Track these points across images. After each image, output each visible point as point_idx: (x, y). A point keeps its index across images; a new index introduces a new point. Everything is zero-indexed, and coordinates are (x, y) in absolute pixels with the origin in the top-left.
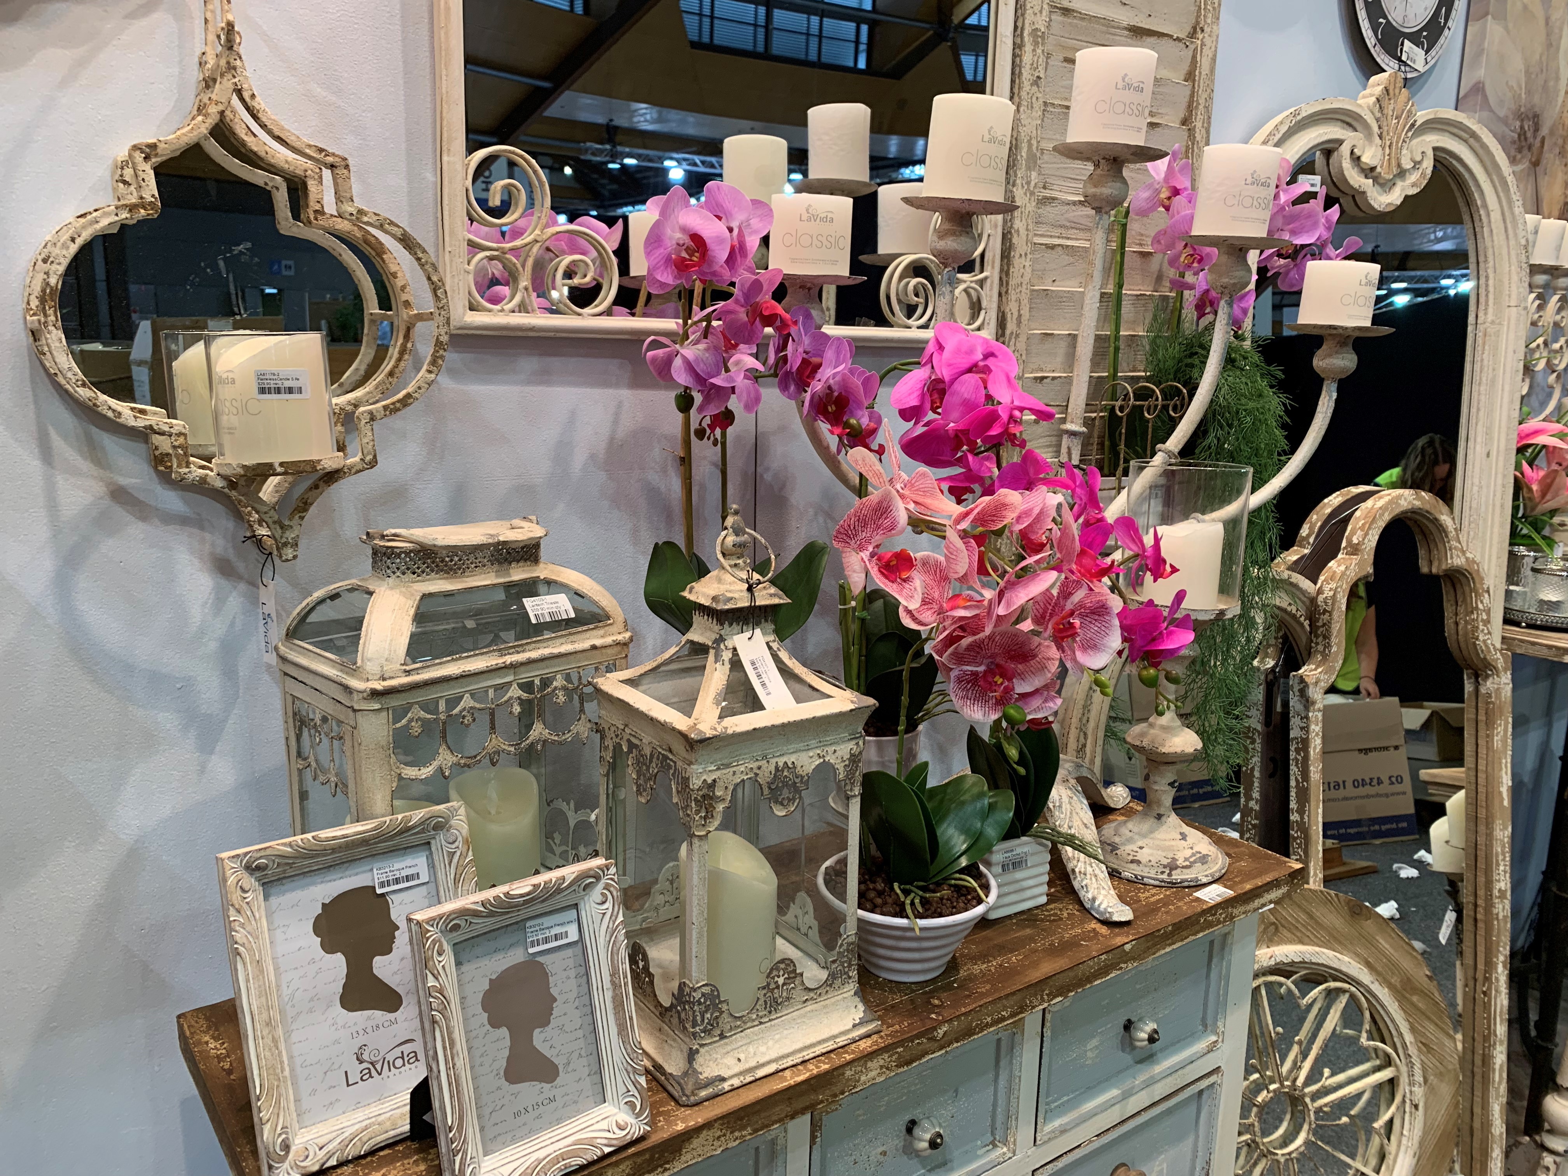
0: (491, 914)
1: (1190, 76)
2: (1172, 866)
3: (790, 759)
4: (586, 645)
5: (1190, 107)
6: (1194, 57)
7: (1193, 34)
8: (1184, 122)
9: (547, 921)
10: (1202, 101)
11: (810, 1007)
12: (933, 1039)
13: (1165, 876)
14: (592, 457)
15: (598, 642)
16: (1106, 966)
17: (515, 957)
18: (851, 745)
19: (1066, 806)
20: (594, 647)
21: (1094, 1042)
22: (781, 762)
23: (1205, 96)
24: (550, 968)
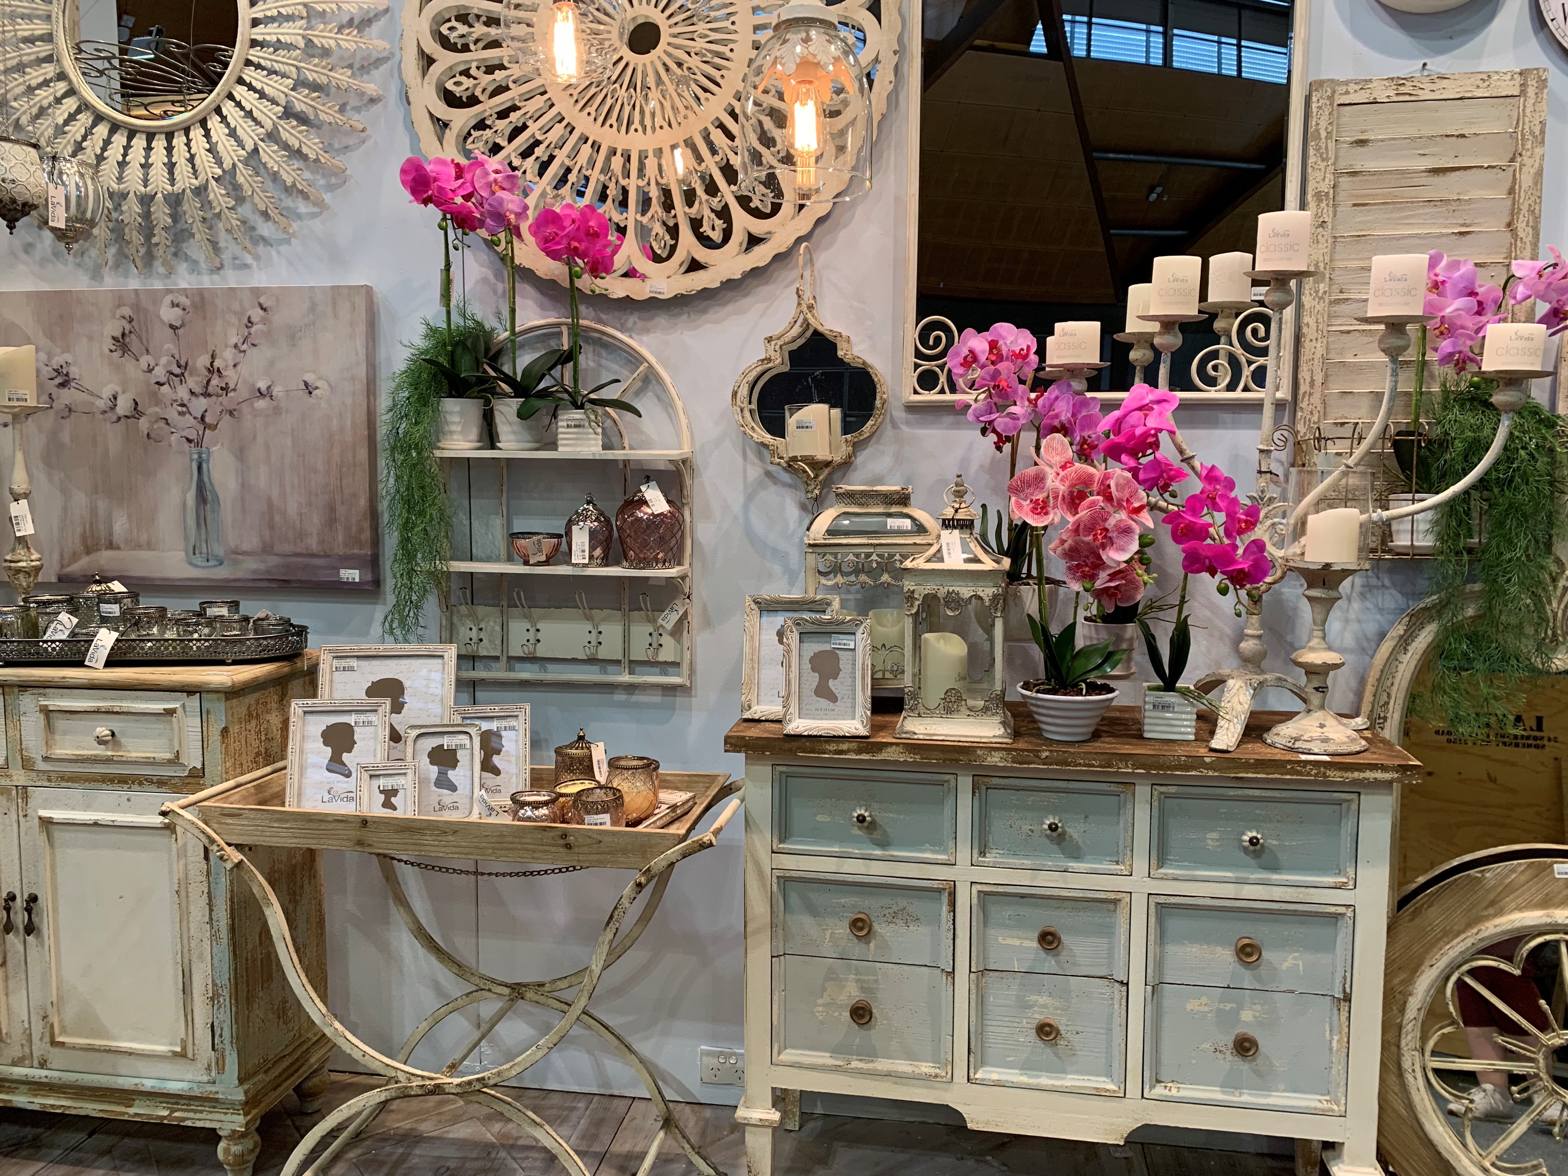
0: (813, 623)
1: (1511, 191)
2: (1297, 739)
3: (956, 589)
4: (911, 542)
5: (1514, 212)
6: (1514, 175)
7: (1512, 160)
8: (1509, 225)
9: (841, 636)
10: (1525, 208)
11: (971, 719)
12: (1039, 757)
13: (1290, 745)
14: (982, 466)
15: (918, 542)
16: (1186, 765)
17: (827, 647)
18: (994, 589)
19: (1234, 690)
20: (915, 544)
21: (1214, 835)
22: (951, 589)
23: (1526, 203)
24: (841, 657)
